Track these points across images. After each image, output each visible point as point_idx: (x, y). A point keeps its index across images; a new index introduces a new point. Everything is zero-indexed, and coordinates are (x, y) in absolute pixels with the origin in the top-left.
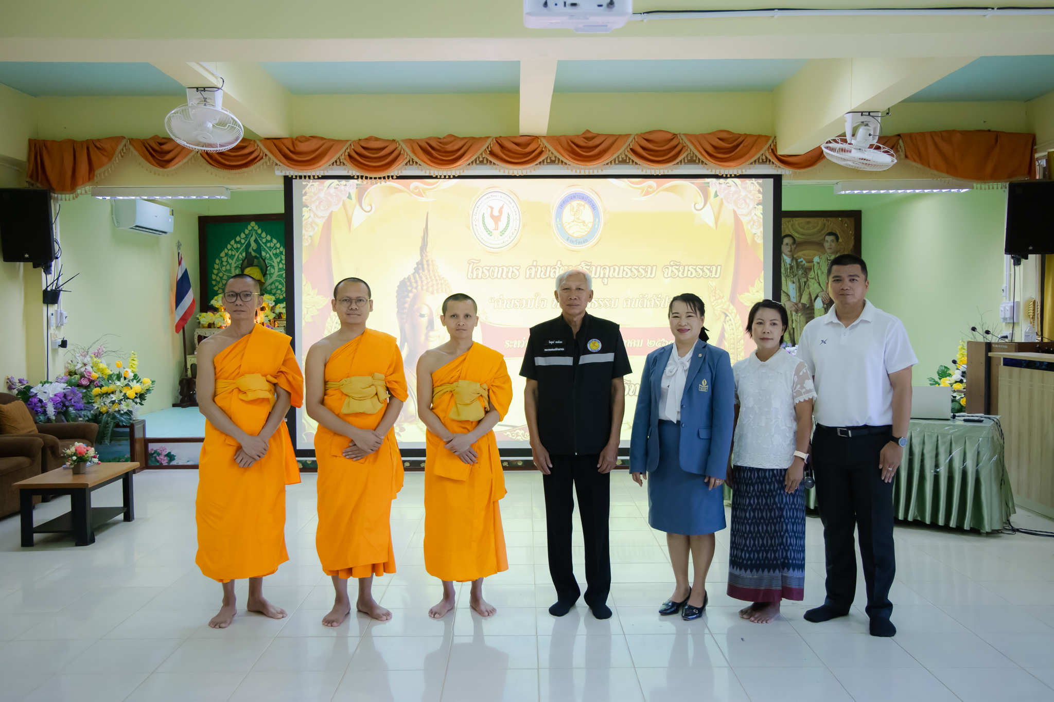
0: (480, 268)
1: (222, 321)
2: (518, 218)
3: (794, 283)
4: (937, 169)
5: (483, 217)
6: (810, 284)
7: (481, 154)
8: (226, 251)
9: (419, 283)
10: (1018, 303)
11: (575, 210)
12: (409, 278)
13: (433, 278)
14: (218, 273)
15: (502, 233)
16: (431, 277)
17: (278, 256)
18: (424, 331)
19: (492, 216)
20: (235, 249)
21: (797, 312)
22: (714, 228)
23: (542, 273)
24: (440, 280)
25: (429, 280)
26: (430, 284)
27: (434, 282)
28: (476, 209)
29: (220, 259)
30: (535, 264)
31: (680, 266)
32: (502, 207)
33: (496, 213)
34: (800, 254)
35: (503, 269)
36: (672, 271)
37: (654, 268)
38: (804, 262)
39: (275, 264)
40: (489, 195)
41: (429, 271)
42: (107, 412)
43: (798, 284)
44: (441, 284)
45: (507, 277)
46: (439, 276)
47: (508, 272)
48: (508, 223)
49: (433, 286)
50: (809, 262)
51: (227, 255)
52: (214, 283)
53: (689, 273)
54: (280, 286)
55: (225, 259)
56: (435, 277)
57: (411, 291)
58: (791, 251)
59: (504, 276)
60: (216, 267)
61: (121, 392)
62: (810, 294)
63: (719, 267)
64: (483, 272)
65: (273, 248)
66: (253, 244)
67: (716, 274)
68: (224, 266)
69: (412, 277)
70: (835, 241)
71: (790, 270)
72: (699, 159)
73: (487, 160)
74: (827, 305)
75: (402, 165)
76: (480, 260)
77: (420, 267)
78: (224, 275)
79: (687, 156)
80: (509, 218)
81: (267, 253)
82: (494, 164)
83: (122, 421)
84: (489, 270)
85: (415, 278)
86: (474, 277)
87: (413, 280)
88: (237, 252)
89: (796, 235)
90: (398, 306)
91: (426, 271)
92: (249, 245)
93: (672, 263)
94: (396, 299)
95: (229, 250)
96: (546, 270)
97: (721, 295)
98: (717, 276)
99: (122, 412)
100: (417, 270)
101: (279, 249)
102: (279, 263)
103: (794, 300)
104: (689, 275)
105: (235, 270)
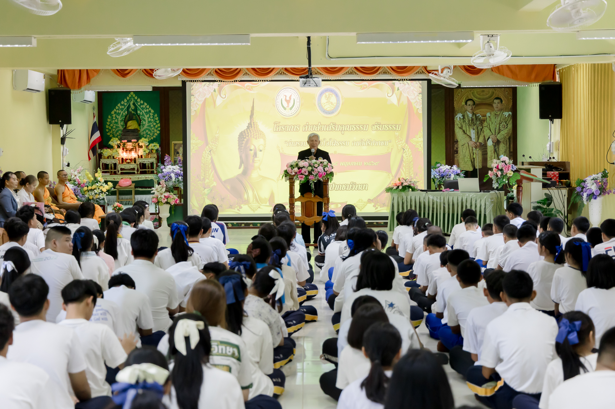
0: (280, 126)
1: (118, 154)
2: (299, 101)
3: (474, 129)
4: (508, 76)
5: (282, 101)
6: (484, 130)
7: (281, 70)
8: (115, 110)
9: (250, 134)
10: (553, 143)
11: (327, 97)
12: (244, 131)
13: (256, 131)
14: (110, 124)
15: (291, 109)
16: (255, 131)
17: (148, 113)
18: (252, 158)
19: (286, 100)
20: (120, 109)
21: (476, 148)
22: (398, 106)
23: (311, 129)
24: (260, 132)
25: (255, 132)
26: (255, 134)
27: (257, 133)
28: (278, 96)
29: (111, 115)
30: (307, 124)
31: (380, 125)
32: (291, 96)
33: (288, 99)
34: (478, 111)
35: (291, 127)
36: (376, 127)
37: (367, 126)
38: (480, 116)
39: (146, 119)
40: (285, 90)
41: (254, 128)
42: (93, 199)
43: (476, 130)
44: (261, 134)
45: (293, 130)
46: (259, 130)
47: (294, 128)
48: (294, 104)
49: (256, 135)
50: (484, 116)
51: (115, 113)
52: (107, 130)
53: (385, 128)
54: (149, 133)
55: (114, 116)
56: (257, 131)
57: (245, 138)
58: (472, 109)
59: (292, 130)
60: (109, 120)
61: (99, 189)
62: (484, 136)
63: (400, 125)
64: (281, 128)
65: (144, 108)
66: (132, 107)
67: (398, 129)
68: (113, 120)
69: (246, 131)
70: (500, 103)
71: (472, 121)
72: (389, 72)
73: (284, 73)
74: (495, 143)
75: (241, 75)
76: (280, 122)
77: (250, 126)
78: (113, 125)
79: (383, 70)
80: (294, 101)
81: (141, 111)
82: (287, 75)
83: (101, 203)
84: (284, 127)
85: (247, 131)
86: (277, 131)
87: (246, 132)
88: (122, 111)
89: (475, 99)
90: (239, 145)
91: (253, 128)
92: (129, 107)
93: (376, 123)
94: (238, 142)
95: (117, 110)
96: (313, 127)
97: (401, 139)
98: (399, 130)
99: (101, 199)
100: (248, 127)
101: (148, 109)
102: (149, 118)
103: (474, 141)
104: (385, 129)
105: (121, 122)
